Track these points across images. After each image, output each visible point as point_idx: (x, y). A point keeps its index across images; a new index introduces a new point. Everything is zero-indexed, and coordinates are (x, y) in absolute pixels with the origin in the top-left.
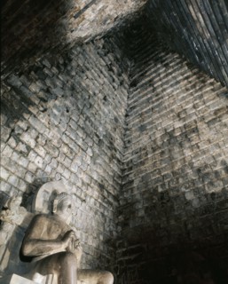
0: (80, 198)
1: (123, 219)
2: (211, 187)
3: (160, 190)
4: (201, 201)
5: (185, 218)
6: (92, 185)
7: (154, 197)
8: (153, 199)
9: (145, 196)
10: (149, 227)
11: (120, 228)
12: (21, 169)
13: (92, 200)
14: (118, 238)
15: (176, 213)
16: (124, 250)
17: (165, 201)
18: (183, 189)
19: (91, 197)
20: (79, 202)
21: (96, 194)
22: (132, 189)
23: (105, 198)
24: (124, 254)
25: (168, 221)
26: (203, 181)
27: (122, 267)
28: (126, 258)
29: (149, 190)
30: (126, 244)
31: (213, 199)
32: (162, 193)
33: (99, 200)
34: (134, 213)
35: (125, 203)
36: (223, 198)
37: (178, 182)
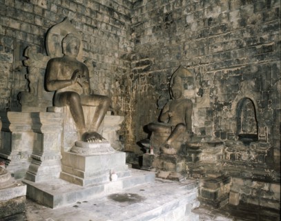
0: (91, 26)
1: (135, 36)
2: (210, 13)
3: (165, 11)
4: (199, 25)
5: (184, 40)
6: (101, 11)
7: (160, 18)
8: (159, 20)
9: (152, 17)
10: (155, 45)
11: (133, 44)
12: (28, 15)
13: (104, 25)
14: (133, 52)
15: (177, 35)
16: (137, 62)
17: (169, 22)
18: (185, 13)
19: (102, 22)
20: (91, 30)
21: (106, 18)
22: (141, 8)
23: (116, 20)
24: (138, 65)
25: (170, 41)
26: (204, 5)
27: (136, 75)
28: (139, 68)
29: (156, 10)
30: (138, 58)
31: (209, 24)
32: (167, 14)
33: (111, 24)
34: (143, 31)
35: (136, 22)
36: (218, 24)
37: (181, 5)
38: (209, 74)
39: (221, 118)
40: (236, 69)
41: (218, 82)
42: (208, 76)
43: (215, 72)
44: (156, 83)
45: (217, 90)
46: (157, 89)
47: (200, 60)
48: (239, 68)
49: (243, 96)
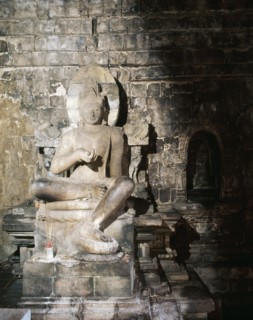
38: (137, 86)
39: (161, 165)
40: (186, 83)
41: (154, 102)
42: (134, 89)
43: (148, 84)
44: (22, 93)
45: (152, 116)
46: (23, 106)
47: (125, 57)
48: (191, 83)
49: (200, 128)
